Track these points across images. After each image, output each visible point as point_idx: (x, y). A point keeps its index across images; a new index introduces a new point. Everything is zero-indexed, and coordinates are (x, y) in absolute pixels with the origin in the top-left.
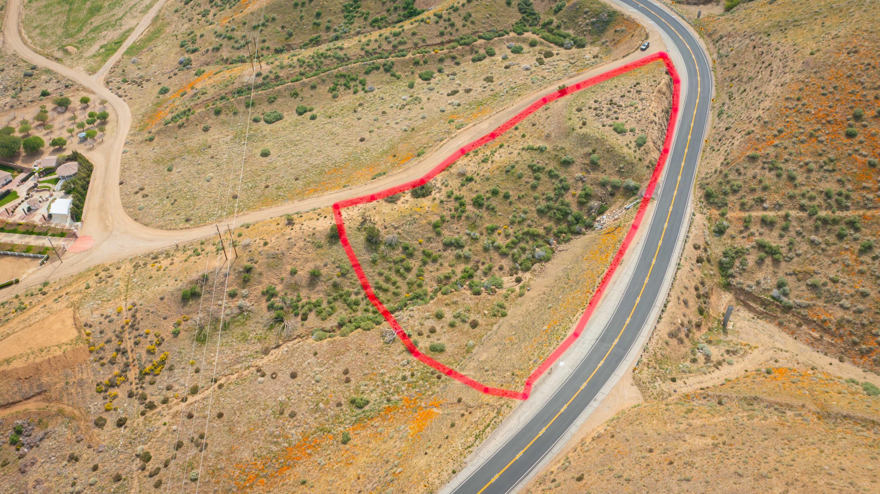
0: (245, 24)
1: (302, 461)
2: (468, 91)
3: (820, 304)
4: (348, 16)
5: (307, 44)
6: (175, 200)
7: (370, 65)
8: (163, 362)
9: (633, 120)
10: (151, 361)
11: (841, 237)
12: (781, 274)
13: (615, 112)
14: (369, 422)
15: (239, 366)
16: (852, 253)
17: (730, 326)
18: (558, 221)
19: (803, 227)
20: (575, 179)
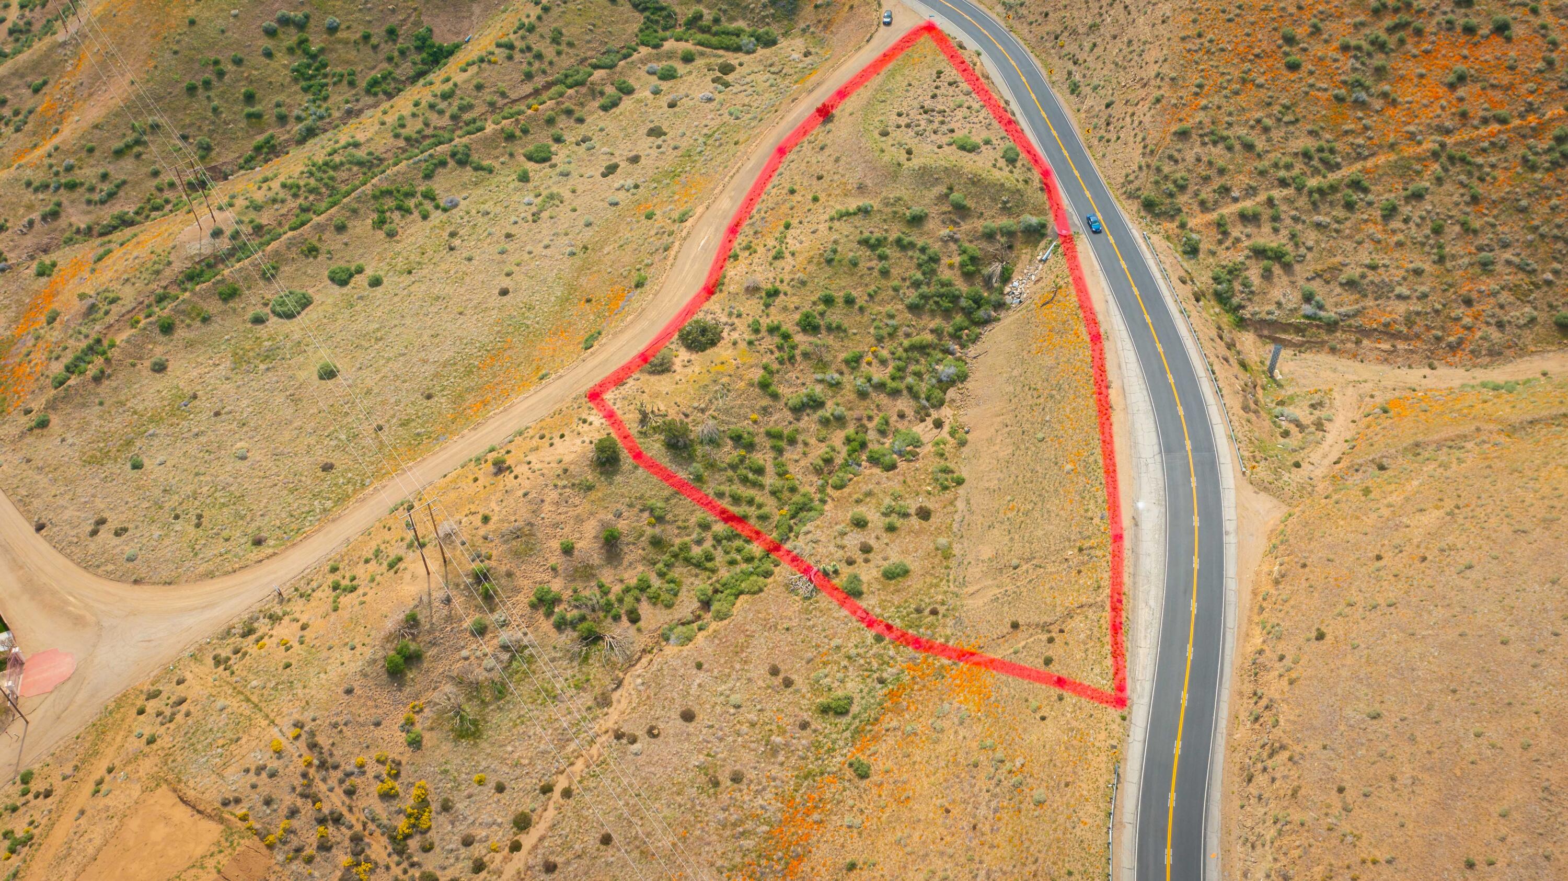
0: (91, 150)
1: (815, 839)
2: (635, 160)
3: (1371, 304)
4: (310, 87)
5: (252, 158)
6: (199, 517)
7: (426, 161)
8: (423, 803)
9: (978, 126)
10: (399, 812)
11: (1350, 206)
12: (1301, 282)
13: (942, 123)
14: (876, 728)
15: (572, 747)
16: (1375, 223)
17: (1278, 376)
18: (947, 314)
19: (1297, 209)
20: (942, 240)
